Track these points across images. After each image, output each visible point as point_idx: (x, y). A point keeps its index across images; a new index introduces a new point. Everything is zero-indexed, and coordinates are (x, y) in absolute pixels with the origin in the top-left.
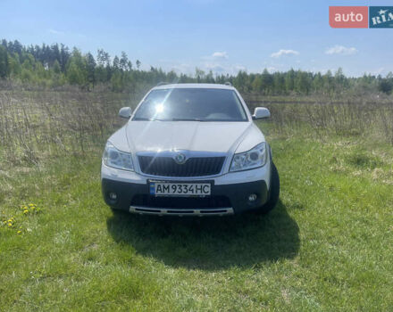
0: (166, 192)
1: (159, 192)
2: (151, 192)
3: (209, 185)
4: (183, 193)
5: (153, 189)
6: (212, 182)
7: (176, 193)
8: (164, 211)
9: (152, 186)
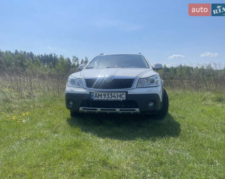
0: (100, 98)
1: (96, 98)
2: (92, 98)
3: (125, 93)
4: (109, 99)
5: (93, 96)
6: (127, 92)
7: (106, 98)
8: (99, 110)
9: (92, 94)
